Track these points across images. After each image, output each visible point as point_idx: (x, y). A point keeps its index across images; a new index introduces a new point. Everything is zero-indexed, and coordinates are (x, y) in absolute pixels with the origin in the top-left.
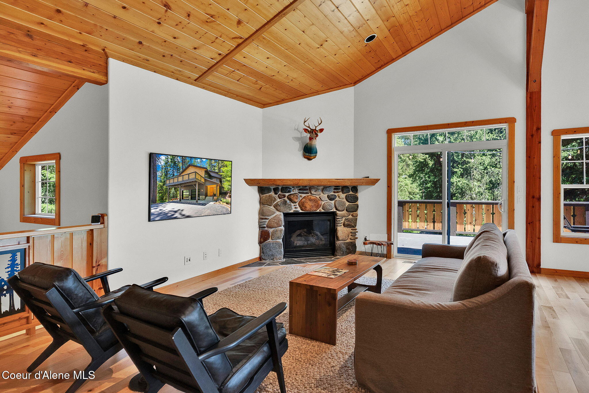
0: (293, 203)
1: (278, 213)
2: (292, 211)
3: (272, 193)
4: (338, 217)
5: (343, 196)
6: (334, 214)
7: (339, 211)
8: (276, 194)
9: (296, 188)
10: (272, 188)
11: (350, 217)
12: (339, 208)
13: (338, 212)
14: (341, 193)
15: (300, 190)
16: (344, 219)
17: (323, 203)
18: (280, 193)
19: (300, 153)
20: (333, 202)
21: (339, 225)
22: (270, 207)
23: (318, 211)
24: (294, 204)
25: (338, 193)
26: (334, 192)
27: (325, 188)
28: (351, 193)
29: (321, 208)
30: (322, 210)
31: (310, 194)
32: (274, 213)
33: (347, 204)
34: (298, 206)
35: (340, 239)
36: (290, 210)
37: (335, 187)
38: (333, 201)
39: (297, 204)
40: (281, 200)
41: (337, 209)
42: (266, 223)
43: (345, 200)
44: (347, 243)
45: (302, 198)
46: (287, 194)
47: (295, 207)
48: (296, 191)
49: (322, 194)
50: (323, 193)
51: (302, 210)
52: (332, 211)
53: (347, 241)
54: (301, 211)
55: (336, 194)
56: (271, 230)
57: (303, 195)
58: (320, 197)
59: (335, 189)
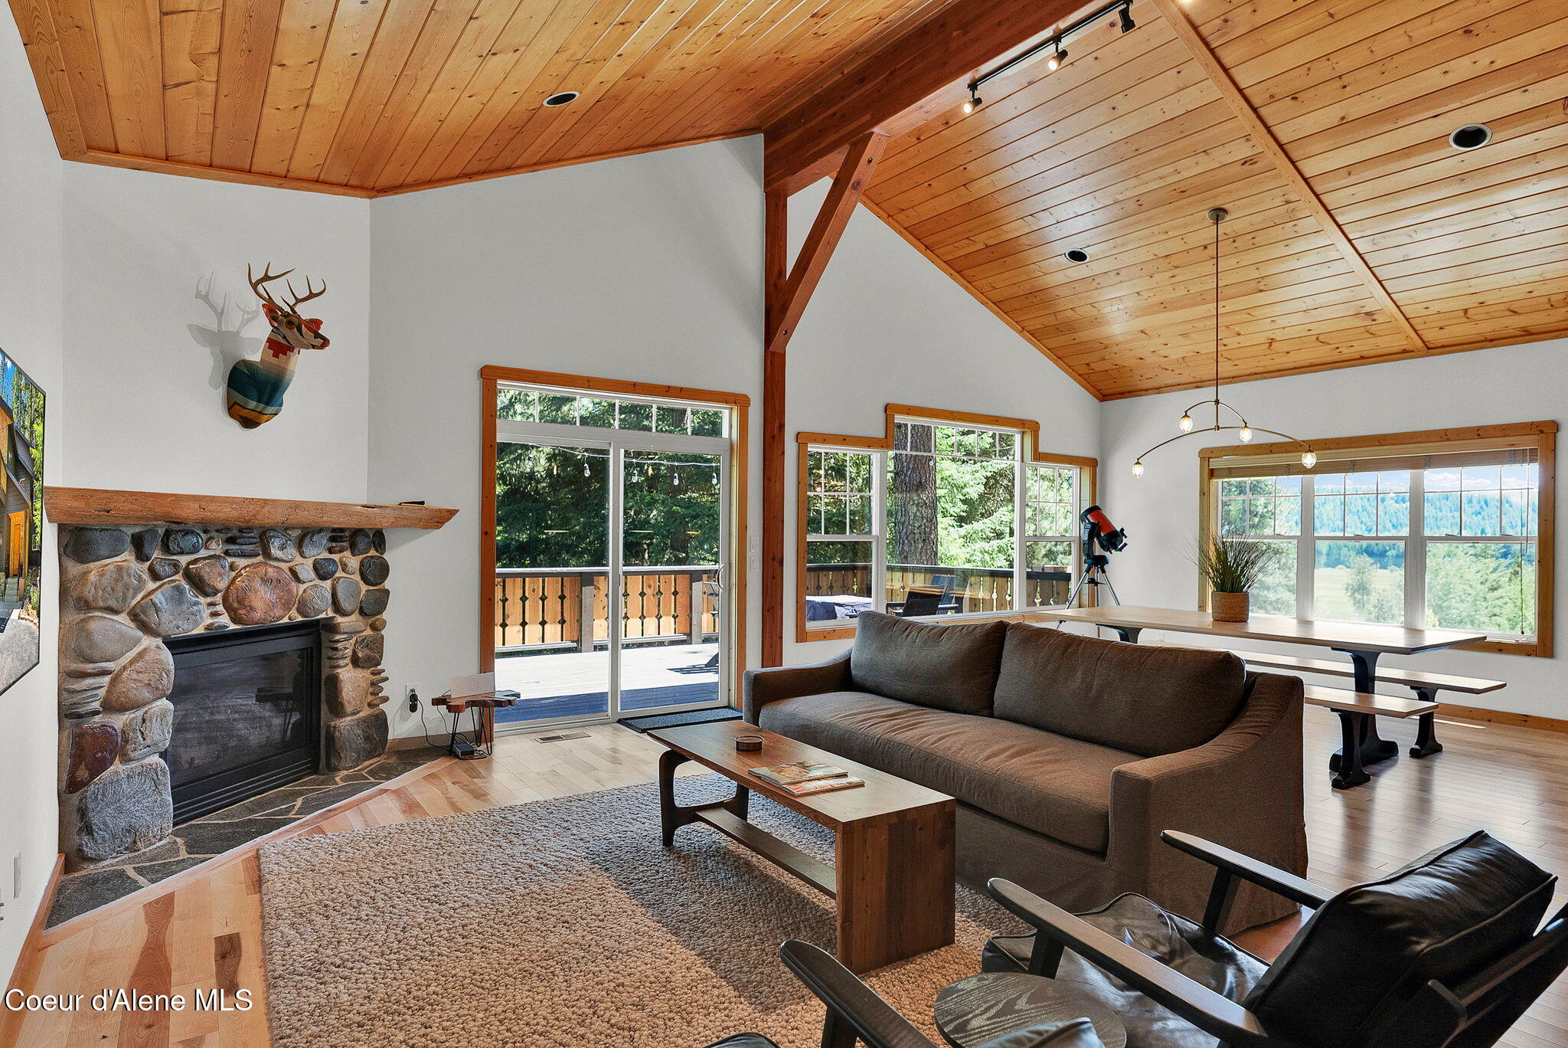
0: (206, 595)
1: (147, 641)
2: (199, 630)
3: (127, 557)
4: (337, 637)
5: (354, 562)
6: (330, 626)
7: (344, 614)
8: (141, 556)
9: (215, 534)
10: (130, 531)
11: (369, 632)
12: (346, 605)
13: (339, 619)
14: (347, 554)
15: (231, 540)
16: (353, 641)
17: (302, 587)
18: (156, 554)
19: (217, 395)
20: (328, 584)
21: (341, 662)
22: (115, 617)
23: (286, 620)
24: (209, 600)
25: (342, 554)
26: (330, 550)
27: (305, 535)
28: (373, 552)
29: (294, 613)
30: (296, 614)
31: (260, 558)
32: (138, 641)
33: (364, 588)
34: (220, 608)
35: (349, 709)
36: (196, 624)
37: (334, 530)
38: (329, 582)
39: (219, 598)
40: (158, 584)
41: (337, 608)
42: (102, 692)
43: (357, 577)
44: (364, 720)
45: (233, 574)
46: (184, 560)
47: (212, 609)
48: (217, 548)
49: (299, 559)
50: (302, 555)
51: (234, 620)
52: (323, 616)
53: (362, 714)
54: (233, 627)
55: (336, 557)
56: (118, 721)
57: (241, 562)
58: (291, 570)
59: (332, 539)
